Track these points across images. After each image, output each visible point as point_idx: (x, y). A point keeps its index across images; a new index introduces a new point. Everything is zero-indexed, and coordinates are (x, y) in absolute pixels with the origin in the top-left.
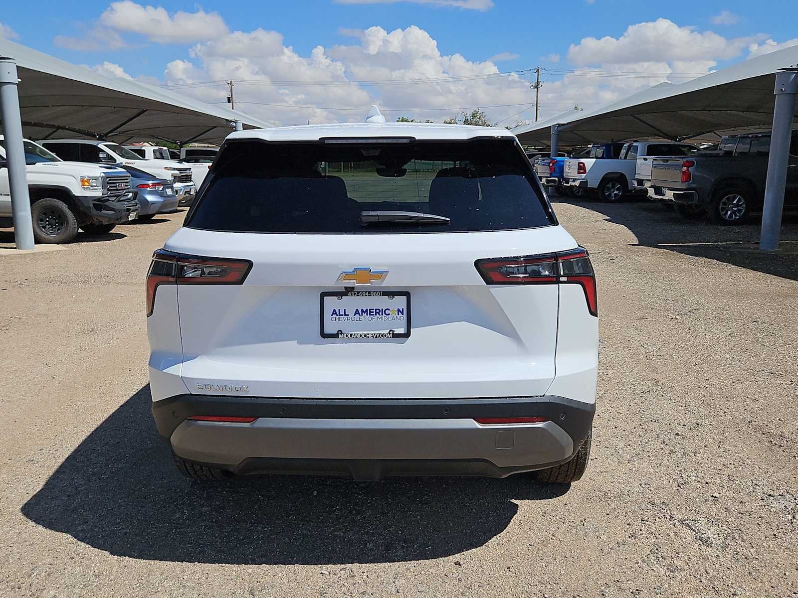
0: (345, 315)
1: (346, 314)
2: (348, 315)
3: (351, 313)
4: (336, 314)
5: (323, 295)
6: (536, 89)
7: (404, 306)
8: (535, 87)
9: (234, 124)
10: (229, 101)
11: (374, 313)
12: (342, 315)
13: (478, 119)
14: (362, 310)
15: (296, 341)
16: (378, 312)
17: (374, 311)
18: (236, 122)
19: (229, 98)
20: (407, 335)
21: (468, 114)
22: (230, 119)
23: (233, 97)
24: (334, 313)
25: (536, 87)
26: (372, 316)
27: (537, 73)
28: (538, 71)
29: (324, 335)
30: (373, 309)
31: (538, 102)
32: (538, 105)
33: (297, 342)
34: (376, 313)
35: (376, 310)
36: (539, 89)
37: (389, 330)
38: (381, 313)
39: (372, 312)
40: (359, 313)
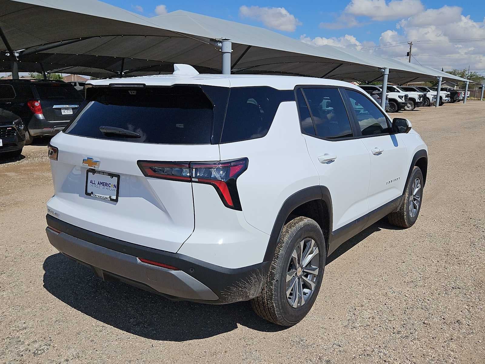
0: (95, 184)
5: (88, 171)
7: (116, 184)
9: (384, 70)
10: (408, 55)
12: (93, 184)
14: (101, 182)
16: (106, 184)
18: (384, 69)
19: (408, 53)
20: (117, 200)
22: (381, 67)
23: (411, 52)
24: (91, 182)
29: (86, 193)
34: (106, 185)
37: (109, 196)
38: (107, 186)
39: (104, 184)
40: (99, 184)
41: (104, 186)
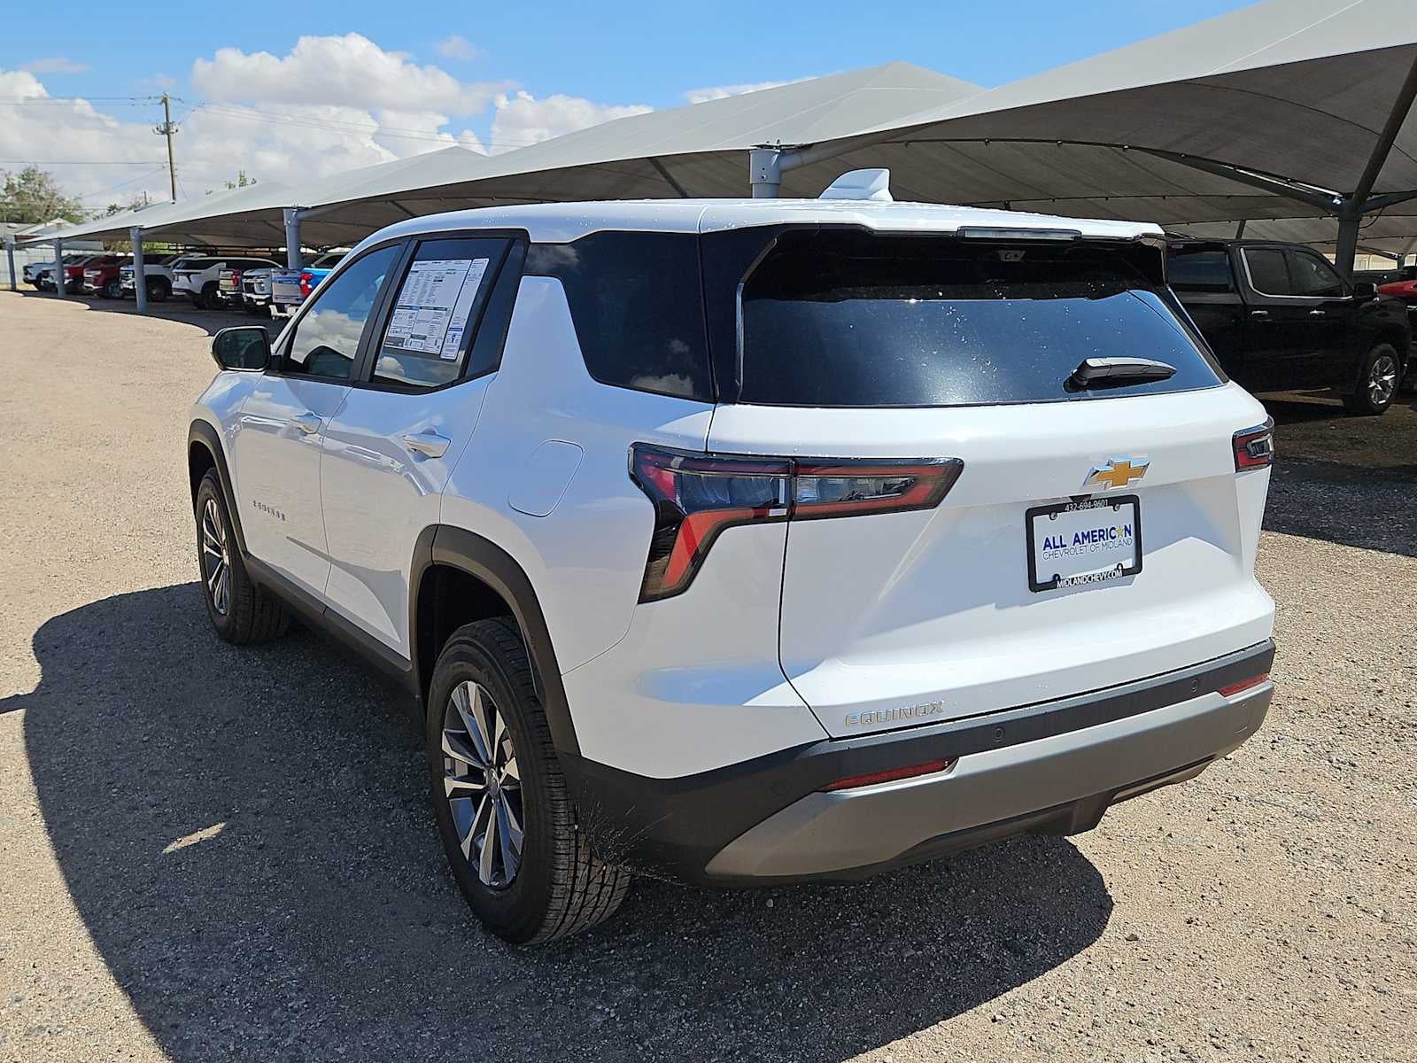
0: (1062, 546)
1: (1063, 543)
2: (1065, 546)
3: (1068, 540)
4: (1050, 546)
5: (1031, 514)
6: (166, 136)
7: (1131, 523)
8: (163, 133)
11: (1097, 538)
12: (1058, 547)
13: (37, 186)
14: (1083, 533)
15: (994, 605)
16: (1102, 534)
17: (1097, 534)
20: (1138, 568)
21: (14, 173)
24: (1047, 545)
25: (167, 132)
26: (1095, 543)
27: (164, 104)
28: (165, 101)
29: (1035, 586)
30: (1096, 531)
31: (174, 161)
32: (175, 166)
33: (996, 606)
34: (1100, 536)
35: (1100, 531)
36: (172, 136)
37: (1116, 564)
38: (1105, 537)
39: (1096, 536)
40: (1079, 541)
41: (1096, 541)
